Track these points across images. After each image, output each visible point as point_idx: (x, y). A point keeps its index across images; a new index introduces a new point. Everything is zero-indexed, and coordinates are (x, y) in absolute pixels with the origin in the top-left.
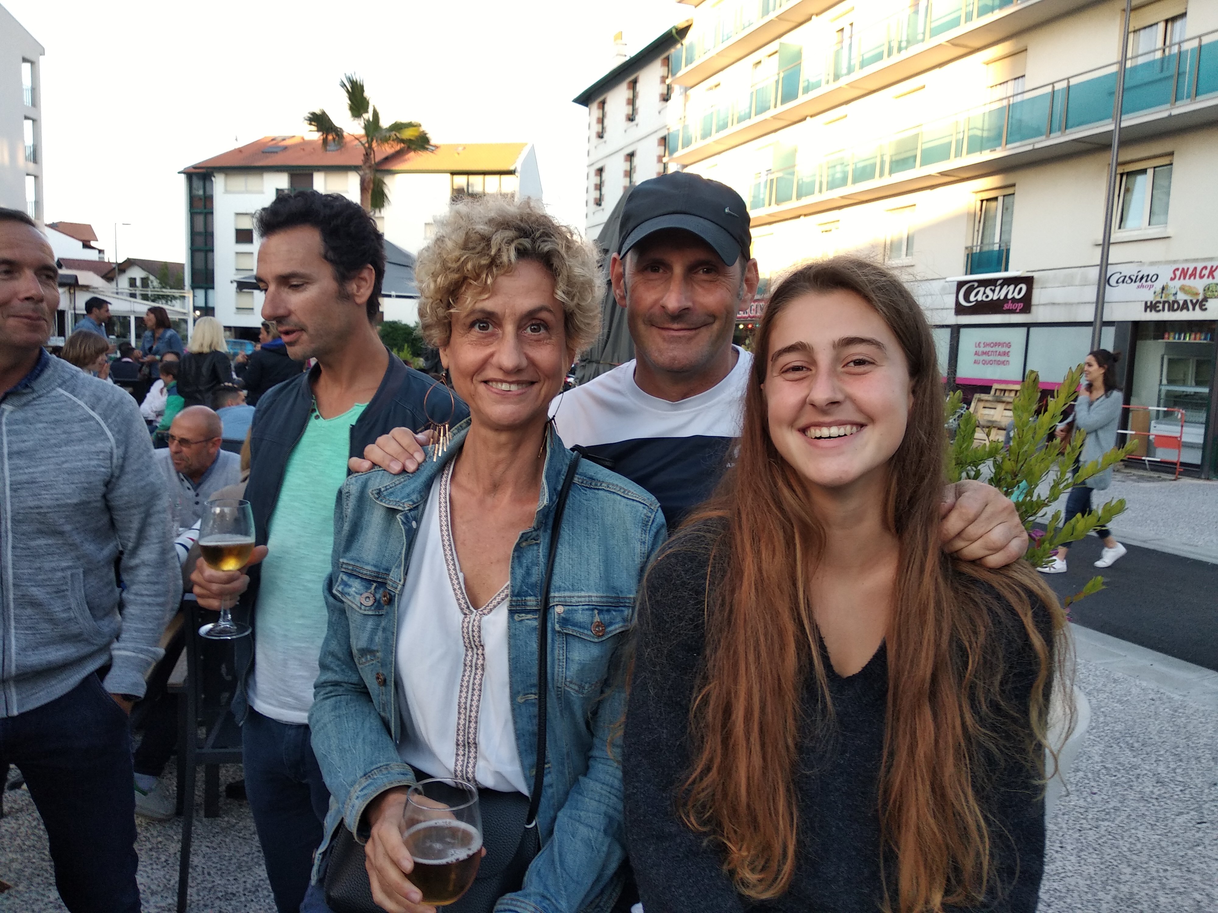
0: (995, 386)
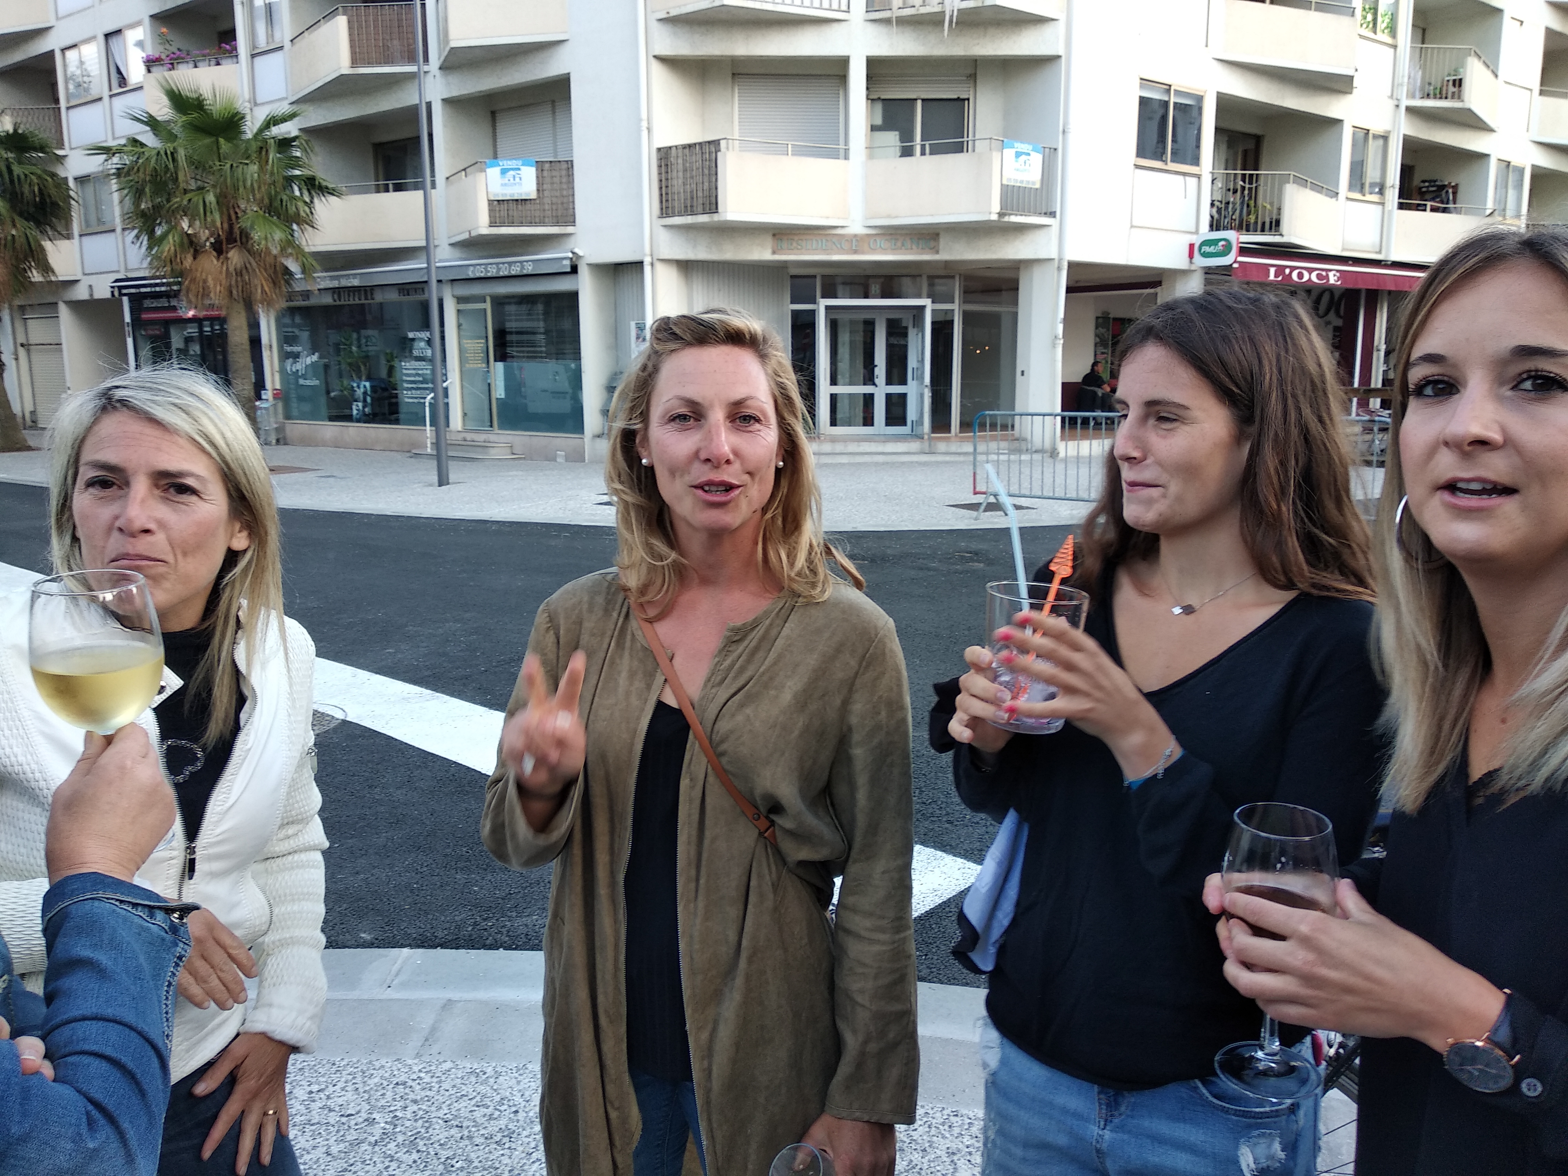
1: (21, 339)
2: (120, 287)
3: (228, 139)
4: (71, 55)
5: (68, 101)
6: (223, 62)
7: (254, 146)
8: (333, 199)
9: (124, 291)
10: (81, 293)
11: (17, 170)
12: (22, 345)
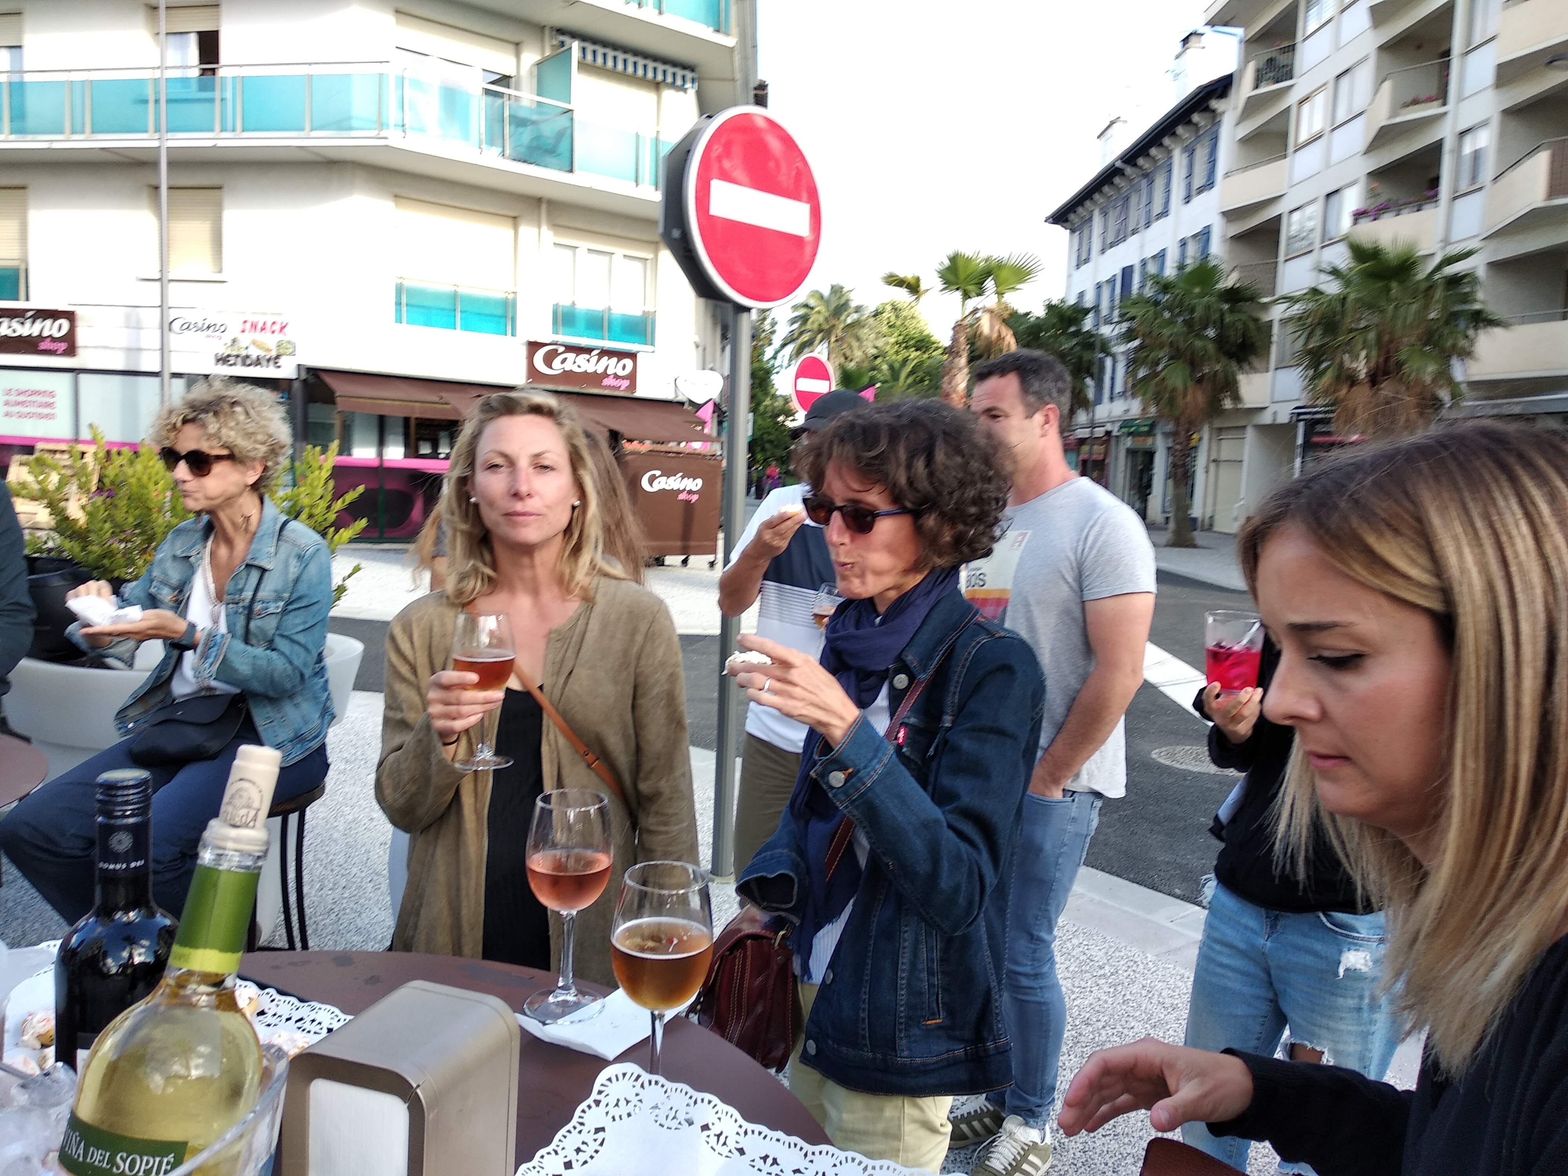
0: (40, 446)
1: (1213, 457)
2: (1297, 416)
3: (1401, 282)
4: (1296, 216)
5: (1287, 255)
6: (1425, 207)
7: (1424, 286)
8: (1497, 331)
9: (1302, 417)
10: (1266, 418)
11: (1228, 319)
12: (1214, 461)
